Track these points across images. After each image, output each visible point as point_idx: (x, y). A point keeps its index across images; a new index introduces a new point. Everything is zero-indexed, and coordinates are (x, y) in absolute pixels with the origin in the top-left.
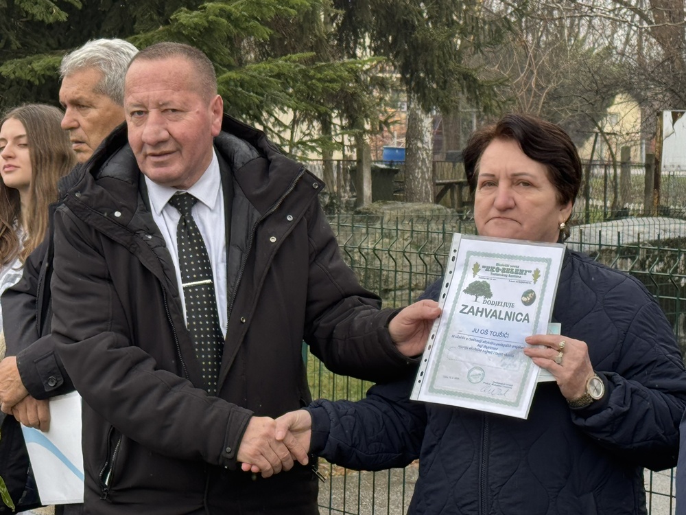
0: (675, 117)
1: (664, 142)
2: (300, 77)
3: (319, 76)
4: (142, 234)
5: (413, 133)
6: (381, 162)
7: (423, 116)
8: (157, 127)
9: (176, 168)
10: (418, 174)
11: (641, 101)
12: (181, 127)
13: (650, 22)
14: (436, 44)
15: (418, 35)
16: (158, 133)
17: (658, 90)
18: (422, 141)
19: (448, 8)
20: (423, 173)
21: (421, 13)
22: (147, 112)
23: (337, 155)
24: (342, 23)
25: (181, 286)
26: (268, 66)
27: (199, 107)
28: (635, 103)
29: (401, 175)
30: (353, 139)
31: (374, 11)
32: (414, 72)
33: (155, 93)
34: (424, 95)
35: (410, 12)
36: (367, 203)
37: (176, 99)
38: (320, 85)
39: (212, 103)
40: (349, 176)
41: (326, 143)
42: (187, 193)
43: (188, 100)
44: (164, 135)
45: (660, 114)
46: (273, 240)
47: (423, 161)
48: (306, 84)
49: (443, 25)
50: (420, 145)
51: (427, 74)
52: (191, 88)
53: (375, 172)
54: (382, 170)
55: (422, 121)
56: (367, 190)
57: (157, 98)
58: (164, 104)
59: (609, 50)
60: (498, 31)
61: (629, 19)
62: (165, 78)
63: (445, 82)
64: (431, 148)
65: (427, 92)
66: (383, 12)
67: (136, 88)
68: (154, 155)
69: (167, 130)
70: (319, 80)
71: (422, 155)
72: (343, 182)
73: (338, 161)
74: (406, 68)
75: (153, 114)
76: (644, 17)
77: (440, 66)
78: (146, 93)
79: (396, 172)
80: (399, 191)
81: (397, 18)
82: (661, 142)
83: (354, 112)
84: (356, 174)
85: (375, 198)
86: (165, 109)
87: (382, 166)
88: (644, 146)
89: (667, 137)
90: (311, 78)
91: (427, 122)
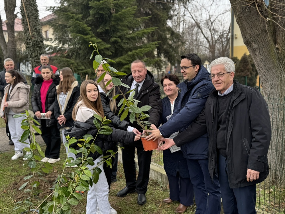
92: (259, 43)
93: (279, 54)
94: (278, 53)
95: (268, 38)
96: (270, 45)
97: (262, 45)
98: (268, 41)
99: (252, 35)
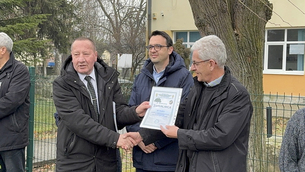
0: (120, 55)
1: (118, 61)
2: (31, 44)
3: (36, 44)
4: (82, 86)
5: (57, 58)
6: (49, 66)
7: (59, 55)
8: (83, 58)
9: (86, 70)
10: (58, 69)
11: (110, 52)
12: (88, 59)
13: (112, 33)
14: (63, 37)
15: (59, 35)
16: (83, 60)
17: (115, 49)
18: (59, 61)
19: (66, 28)
20: (59, 68)
21: (59, 30)
22: (80, 54)
23: (38, 64)
24: (39, 31)
25: (92, 100)
26: (24, 41)
27: (93, 53)
28: (109, 53)
29: (53, 69)
30: (43, 60)
31: (48, 29)
32: (58, 44)
33: (82, 49)
34: (60, 49)
35: (57, 29)
36: (45, 76)
37: (88, 51)
38: (36, 46)
39: (95, 53)
40: (40, 69)
41: (35, 61)
42: (89, 76)
43: (91, 51)
44: (84, 60)
45: (117, 55)
46: (109, 88)
47: (59, 65)
48: (32, 46)
49: (65, 32)
50: (58, 61)
51: (61, 44)
52: (91, 48)
53: (47, 68)
54: (49, 68)
55: (59, 56)
56: (45, 72)
57: (83, 50)
58: (84, 52)
59: (103, 39)
60: (78, 34)
61: (108, 32)
62: (85, 45)
63: (65, 46)
64: (61, 62)
65: (61, 48)
66: (50, 29)
67: (77, 48)
68: (81, 66)
69: (85, 59)
70: (36, 45)
71: (59, 64)
72: (39, 71)
73: (38, 65)
74: (56, 43)
75: (81, 55)
76: (111, 32)
77: (64, 42)
78: (80, 49)
79: (53, 68)
80: (53, 73)
81: (53, 30)
82: (117, 61)
83: (43, 54)
84: (43, 69)
85: (48, 74)
86: (85, 54)
87: (49, 67)
88: (111, 63)
89: (119, 60)
90: (34, 44)
91: (60, 56)
92: (215, 27)
93: (238, 42)
94: (238, 40)
95: (225, 20)
96: (228, 29)
97: (218, 29)
98: (226, 24)
99: (207, 14)
